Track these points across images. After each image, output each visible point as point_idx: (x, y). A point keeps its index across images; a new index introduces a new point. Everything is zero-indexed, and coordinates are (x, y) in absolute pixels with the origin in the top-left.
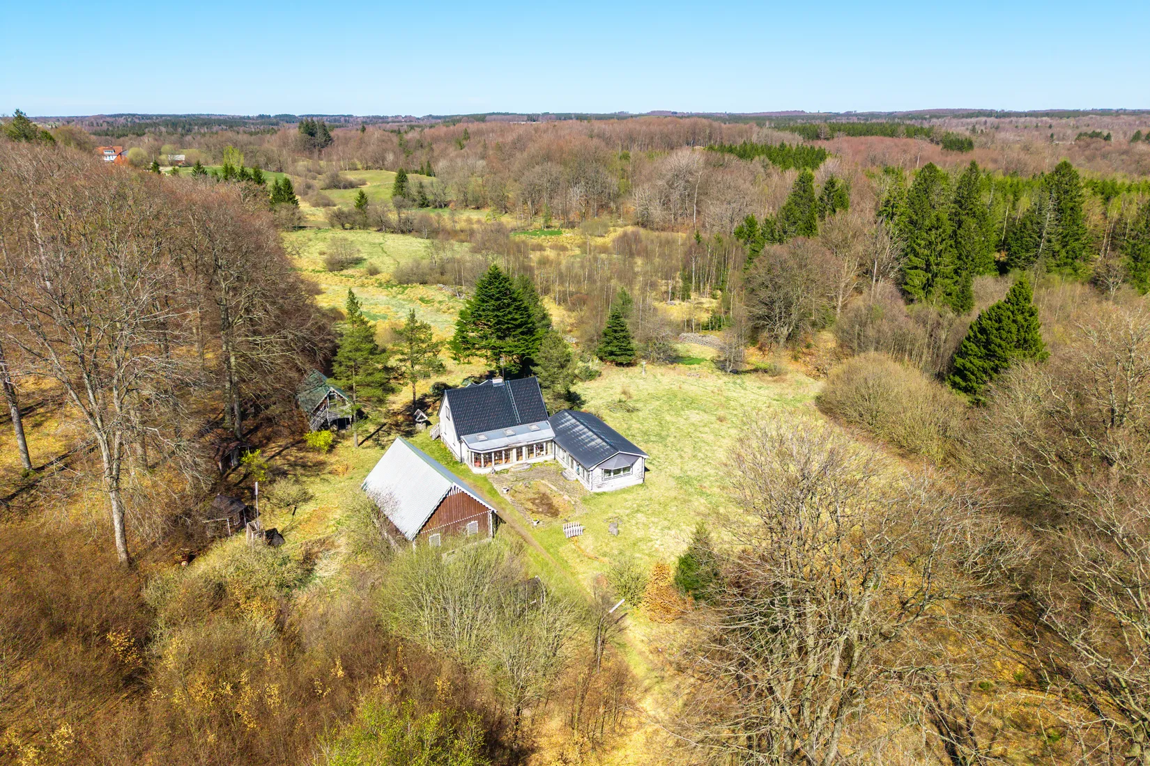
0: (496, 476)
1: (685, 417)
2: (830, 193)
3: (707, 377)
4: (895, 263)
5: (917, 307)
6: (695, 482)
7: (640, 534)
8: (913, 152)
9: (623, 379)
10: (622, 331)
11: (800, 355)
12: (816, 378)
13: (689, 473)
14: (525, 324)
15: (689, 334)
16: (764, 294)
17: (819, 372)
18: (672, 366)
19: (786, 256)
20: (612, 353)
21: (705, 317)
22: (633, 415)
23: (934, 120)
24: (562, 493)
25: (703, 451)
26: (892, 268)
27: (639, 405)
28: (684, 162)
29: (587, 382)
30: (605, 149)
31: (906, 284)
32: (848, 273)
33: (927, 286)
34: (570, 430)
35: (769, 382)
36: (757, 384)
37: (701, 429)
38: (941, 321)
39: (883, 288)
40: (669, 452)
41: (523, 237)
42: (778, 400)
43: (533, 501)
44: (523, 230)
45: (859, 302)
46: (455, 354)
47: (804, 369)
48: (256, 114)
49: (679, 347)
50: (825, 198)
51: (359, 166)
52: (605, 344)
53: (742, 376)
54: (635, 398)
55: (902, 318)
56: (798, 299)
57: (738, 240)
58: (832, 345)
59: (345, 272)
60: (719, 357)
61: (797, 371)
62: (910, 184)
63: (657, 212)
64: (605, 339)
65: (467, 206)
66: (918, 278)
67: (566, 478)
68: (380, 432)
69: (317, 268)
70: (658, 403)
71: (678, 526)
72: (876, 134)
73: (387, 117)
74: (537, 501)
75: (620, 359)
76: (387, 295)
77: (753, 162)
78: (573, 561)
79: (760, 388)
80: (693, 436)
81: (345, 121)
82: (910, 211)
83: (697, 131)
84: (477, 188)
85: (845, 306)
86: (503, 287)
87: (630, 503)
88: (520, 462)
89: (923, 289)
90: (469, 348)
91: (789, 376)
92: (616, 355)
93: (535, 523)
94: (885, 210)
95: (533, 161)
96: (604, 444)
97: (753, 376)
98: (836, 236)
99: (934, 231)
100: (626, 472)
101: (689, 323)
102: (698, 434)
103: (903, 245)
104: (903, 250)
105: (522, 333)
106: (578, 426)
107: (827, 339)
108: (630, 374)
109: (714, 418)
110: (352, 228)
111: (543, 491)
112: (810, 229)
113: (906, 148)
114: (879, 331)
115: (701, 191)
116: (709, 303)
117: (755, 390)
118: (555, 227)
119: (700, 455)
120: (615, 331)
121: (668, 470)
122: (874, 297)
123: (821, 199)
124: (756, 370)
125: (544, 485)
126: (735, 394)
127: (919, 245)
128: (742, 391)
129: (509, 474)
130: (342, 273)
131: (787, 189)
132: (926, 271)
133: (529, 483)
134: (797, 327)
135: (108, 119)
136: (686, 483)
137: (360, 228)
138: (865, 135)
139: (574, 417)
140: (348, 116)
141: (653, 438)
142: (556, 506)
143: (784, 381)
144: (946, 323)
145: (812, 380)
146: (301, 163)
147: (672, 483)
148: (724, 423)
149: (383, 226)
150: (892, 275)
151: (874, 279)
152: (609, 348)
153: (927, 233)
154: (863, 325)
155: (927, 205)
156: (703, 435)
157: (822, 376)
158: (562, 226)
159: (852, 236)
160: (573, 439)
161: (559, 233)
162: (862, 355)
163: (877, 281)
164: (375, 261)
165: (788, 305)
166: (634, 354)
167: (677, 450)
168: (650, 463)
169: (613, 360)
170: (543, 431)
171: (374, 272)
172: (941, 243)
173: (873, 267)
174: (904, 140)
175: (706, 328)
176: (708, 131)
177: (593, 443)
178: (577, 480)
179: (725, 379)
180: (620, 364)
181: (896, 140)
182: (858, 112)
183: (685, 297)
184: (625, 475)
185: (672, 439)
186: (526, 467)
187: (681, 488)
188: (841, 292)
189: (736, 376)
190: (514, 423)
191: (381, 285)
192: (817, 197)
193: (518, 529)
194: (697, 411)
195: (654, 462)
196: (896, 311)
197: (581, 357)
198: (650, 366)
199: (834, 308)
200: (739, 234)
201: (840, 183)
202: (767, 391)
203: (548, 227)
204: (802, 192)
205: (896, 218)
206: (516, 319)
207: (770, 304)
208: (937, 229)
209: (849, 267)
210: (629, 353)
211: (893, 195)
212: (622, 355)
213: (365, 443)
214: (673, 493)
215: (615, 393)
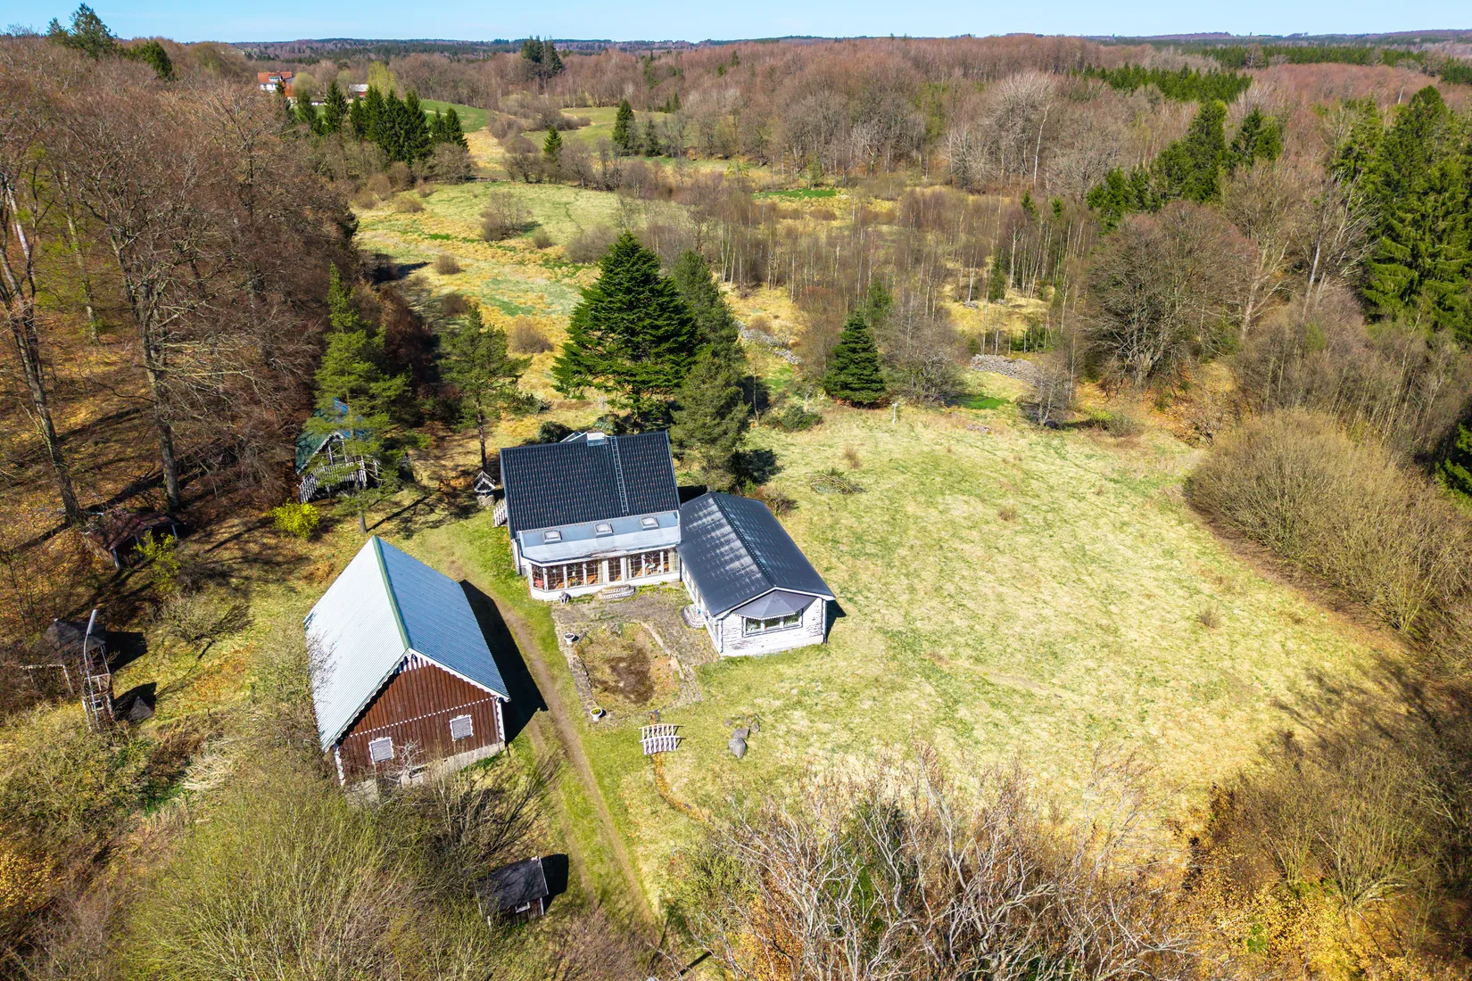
0: (568, 608)
1: (941, 508)
2: (1251, 136)
3: (1001, 433)
4: (1353, 253)
5: (1386, 327)
6: (926, 645)
7: (788, 756)
8: (1392, 86)
9: (856, 431)
10: (864, 350)
11: (1170, 401)
12: (1191, 442)
13: (919, 624)
14: (672, 336)
15: (988, 357)
16: (1115, 298)
17: (1199, 433)
18: (949, 410)
19: (1157, 233)
20: (845, 386)
21: (1019, 329)
22: (850, 499)
23: (1429, 45)
24: (669, 652)
25: (957, 579)
26: (1347, 260)
27: (867, 481)
28: (1023, 91)
29: (794, 434)
30: (913, 72)
31: (1370, 287)
32: (1268, 265)
33: (1408, 293)
34: (709, 532)
35: (1108, 446)
36: (1087, 450)
37: (964, 533)
38: (1432, 357)
39: (1327, 293)
40: (892, 579)
41: (775, 198)
42: (1116, 482)
43: (613, 663)
44: (780, 189)
45: (1282, 317)
46: (562, 382)
47: (1172, 426)
48: (491, 39)
49: (968, 377)
50: (1243, 145)
51: (590, 102)
52: (834, 371)
53: (1064, 433)
54: (865, 466)
55: (1357, 349)
56: (1173, 306)
57: (1091, 208)
58: (1227, 386)
59: (506, 243)
60: (1033, 396)
61: (1161, 430)
62: (1388, 123)
63: (979, 166)
64: (835, 362)
65: (712, 154)
66: (1392, 279)
67: (686, 622)
68: (420, 506)
69: (472, 236)
70: (900, 478)
71: (867, 743)
72: (1336, 60)
73: (653, 43)
74: (622, 665)
75: (858, 396)
76: (549, 279)
77: (1135, 94)
78: (640, 809)
79: (1089, 457)
80: (945, 546)
81: (600, 47)
82: (1388, 166)
83: (1062, 54)
84: (727, 130)
85: (1255, 321)
86: (638, 270)
87: (787, 685)
88: (616, 583)
89: (1402, 297)
90: (580, 373)
91: (1143, 438)
92: (852, 389)
93: (596, 718)
94: (1342, 165)
95: (807, 89)
96: (754, 567)
97: (1082, 435)
98: (1252, 203)
99: (1432, 197)
100: (790, 624)
101: (990, 338)
102: (957, 544)
103: (1369, 221)
104: (1369, 230)
105: (670, 351)
106: (721, 526)
107: (1220, 378)
108: (871, 422)
109: (992, 513)
110: (539, 181)
111: (639, 645)
112: (1209, 191)
113: (1381, 79)
114: (1314, 372)
115: (1047, 135)
116: (1031, 305)
117: (1082, 461)
118: (828, 185)
119: (950, 587)
120: (854, 351)
121: (877, 616)
122: (1311, 306)
123: (1235, 146)
124: (1089, 424)
125: (646, 632)
126: (1043, 467)
127: (1402, 221)
128: (1058, 461)
129: (593, 604)
130: (501, 243)
131: (1180, 130)
132: (1410, 266)
133: (621, 627)
134: (1166, 353)
135: (315, 45)
136: (906, 646)
137: (550, 182)
138: (1317, 61)
139: (721, 509)
140: (605, 41)
141: (870, 549)
142: (653, 678)
143: (1134, 446)
144: (1441, 364)
145: (1184, 446)
146: (514, 97)
147: (880, 644)
148: (1009, 524)
149: (584, 180)
150: (1345, 271)
151: (1313, 277)
152: (842, 378)
153: (1419, 199)
154: (1287, 358)
155: (1418, 156)
156: (965, 546)
157: (1203, 439)
158: (838, 185)
159: (1280, 205)
160: (708, 550)
161: (831, 194)
162: (1279, 412)
163: (1317, 281)
164: (550, 229)
165: (1156, 317)
166: (883, 389)
167: (907, 575)
168: (850, 600)
169: (845, 399)
170: (664, 530)
171: (544, 243)
172: (1445, 216)
173: (1313, 256)
174: (1381, 68)
175: (1018, 346)
176: (1079, 55)
177: (736, 564)
178: (705, 628)
179: (1033, 437)
180: (858, 404)
181: (1366, 69)
182: (1311, 34)
183: (996, 296)
184: (787, 628)
185: (903, 552)
186: (624, 593)
187: (894, 658)
188: (1252, 298)
189: (1053, 433)
190: (616, 513)
191: (547, 262)
192: (1228, 145)
193: (564, 725)
194: (966, 498)
195: (859, 598)
196: (1349, 337)
197: (799, 389)
198: (910, 409)
199: (1237, 324)
200: (1095, 198)
201: (1269, 120)
202: (1101, 463)
203: (816, 185)
204: (1204, 136)
205: (1359, 177)
206: (657, 328)
207: (1122, 315)
208: (1439, 192)
209: (1269, 257)
210: (874, 386)
211: (1359, 140)
212: (863, 389)
213: (384, 525)
214: (875, 670)
215: (834, 455)
